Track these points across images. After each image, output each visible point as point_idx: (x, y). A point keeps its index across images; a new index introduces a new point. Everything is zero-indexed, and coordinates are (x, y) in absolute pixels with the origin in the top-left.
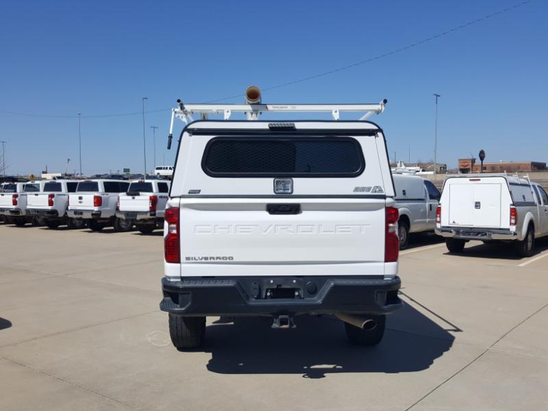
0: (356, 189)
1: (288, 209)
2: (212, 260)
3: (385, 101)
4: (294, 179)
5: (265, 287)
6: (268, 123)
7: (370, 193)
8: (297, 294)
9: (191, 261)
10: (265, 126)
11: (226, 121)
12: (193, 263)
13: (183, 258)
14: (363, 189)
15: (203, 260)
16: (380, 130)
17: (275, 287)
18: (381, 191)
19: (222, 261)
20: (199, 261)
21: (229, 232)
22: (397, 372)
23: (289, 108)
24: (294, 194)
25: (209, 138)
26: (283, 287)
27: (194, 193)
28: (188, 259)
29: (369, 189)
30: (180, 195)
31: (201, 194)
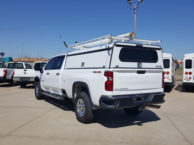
0: (156, 66)
1: (143, 72)
2: (122, 90)
3: (161, 41)
4: (142, 63)
5: (135, 97)
6: (136, 44)
7: (159, 68)
8: (142, 99)
9: (116, 90)
10: (135, 45)
11: (123, 42)
12: (117, 91)
13: (114, 89)
14: (158, 66)
15: (120, 90)
16: (161, 49)
17: (137, 97)
18: (161, 67)
19: (125, 90)
20: (119, 90)
21: (127, 80)
22: (156, 121)
23: (138, 40)
24: (142, 67)
25: (121, 48)
26: (140, 97)
27: (117, 67)
28: (115, 89)
29: (159, 66)
30: (113, 67)
31: (119, 67)
